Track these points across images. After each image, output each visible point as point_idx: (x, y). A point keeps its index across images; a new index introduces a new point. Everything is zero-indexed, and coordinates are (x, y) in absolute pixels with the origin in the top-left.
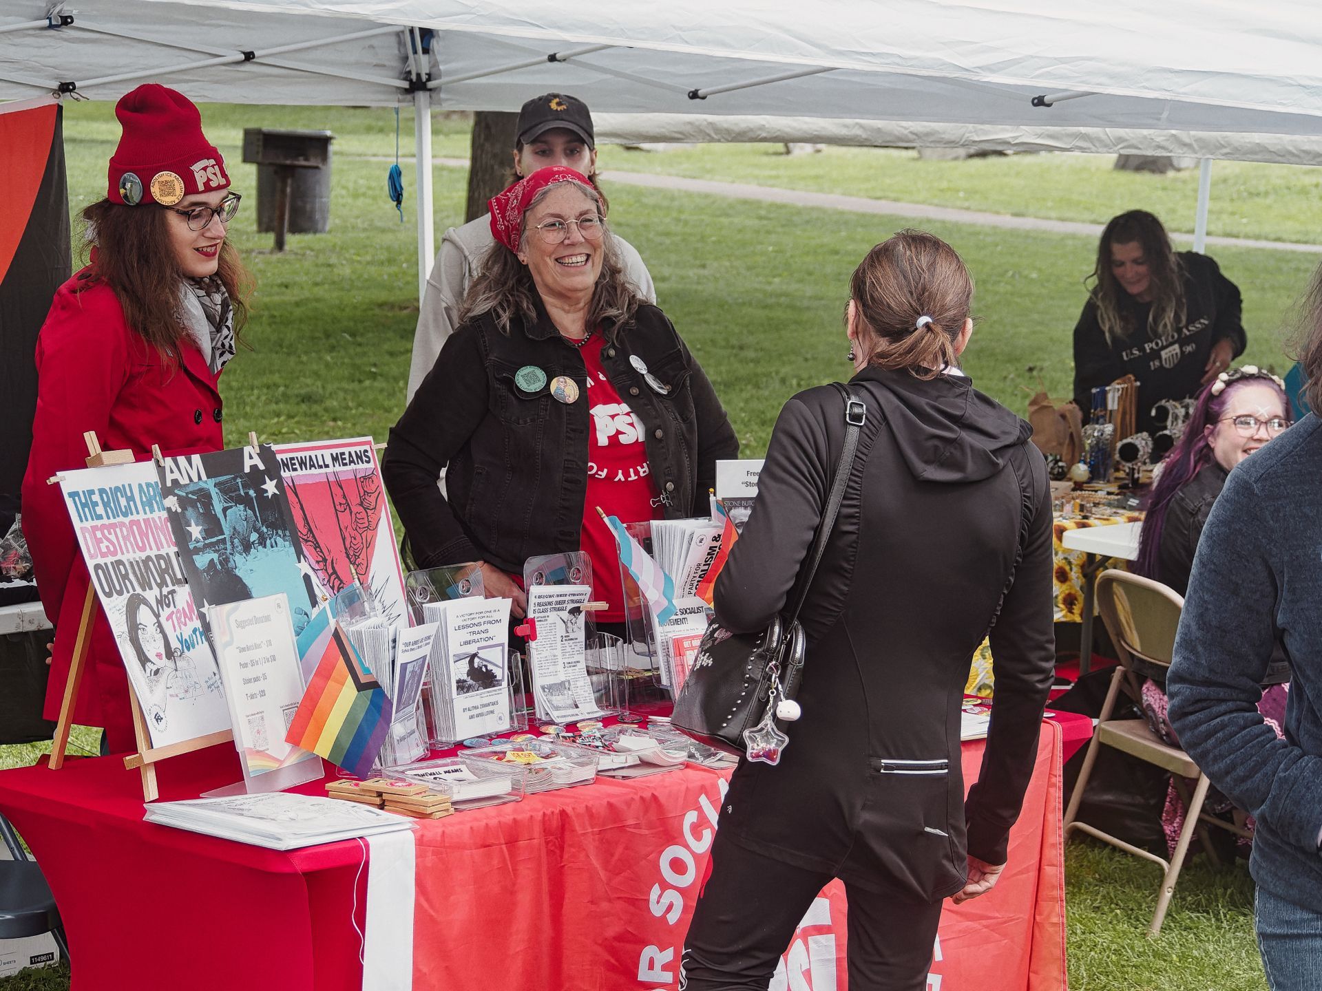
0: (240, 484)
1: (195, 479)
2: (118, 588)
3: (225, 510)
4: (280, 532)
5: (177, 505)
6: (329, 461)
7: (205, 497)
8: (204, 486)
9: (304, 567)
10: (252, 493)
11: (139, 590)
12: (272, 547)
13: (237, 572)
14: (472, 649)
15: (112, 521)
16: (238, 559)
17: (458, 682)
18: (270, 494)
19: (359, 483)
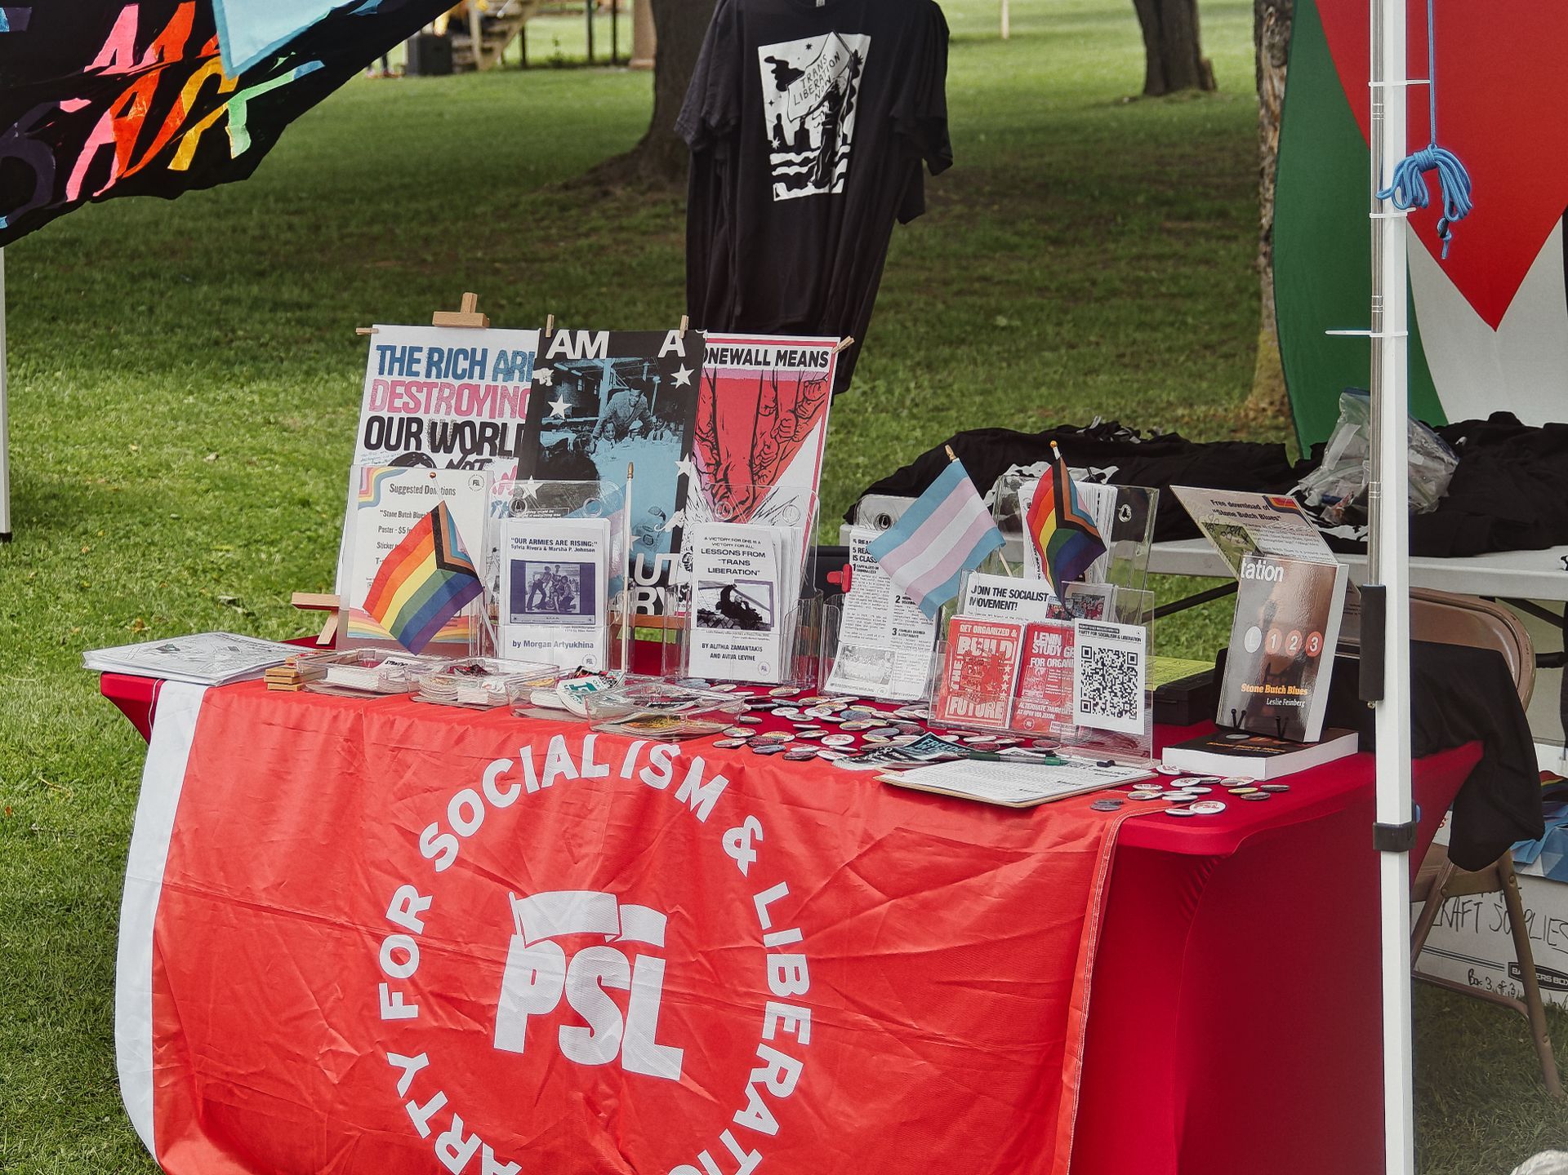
0: (646, 369)
1: (590, 354)
2: (393, 442)
3: (611, 393)
4: (672, 425)
5: (549, 379)
6: (772, 358)
7: (593, 376)
8: (600, 364)
9: (687, 467)
10: (657, 379)
11: (426, 449)
12: (655, 439)
13: (593, 457)
14: (728, 579)
15: (433, 379)
16: (602, 444)
17: (700, 612)
18: (678, 384)
19: (801, 387)
